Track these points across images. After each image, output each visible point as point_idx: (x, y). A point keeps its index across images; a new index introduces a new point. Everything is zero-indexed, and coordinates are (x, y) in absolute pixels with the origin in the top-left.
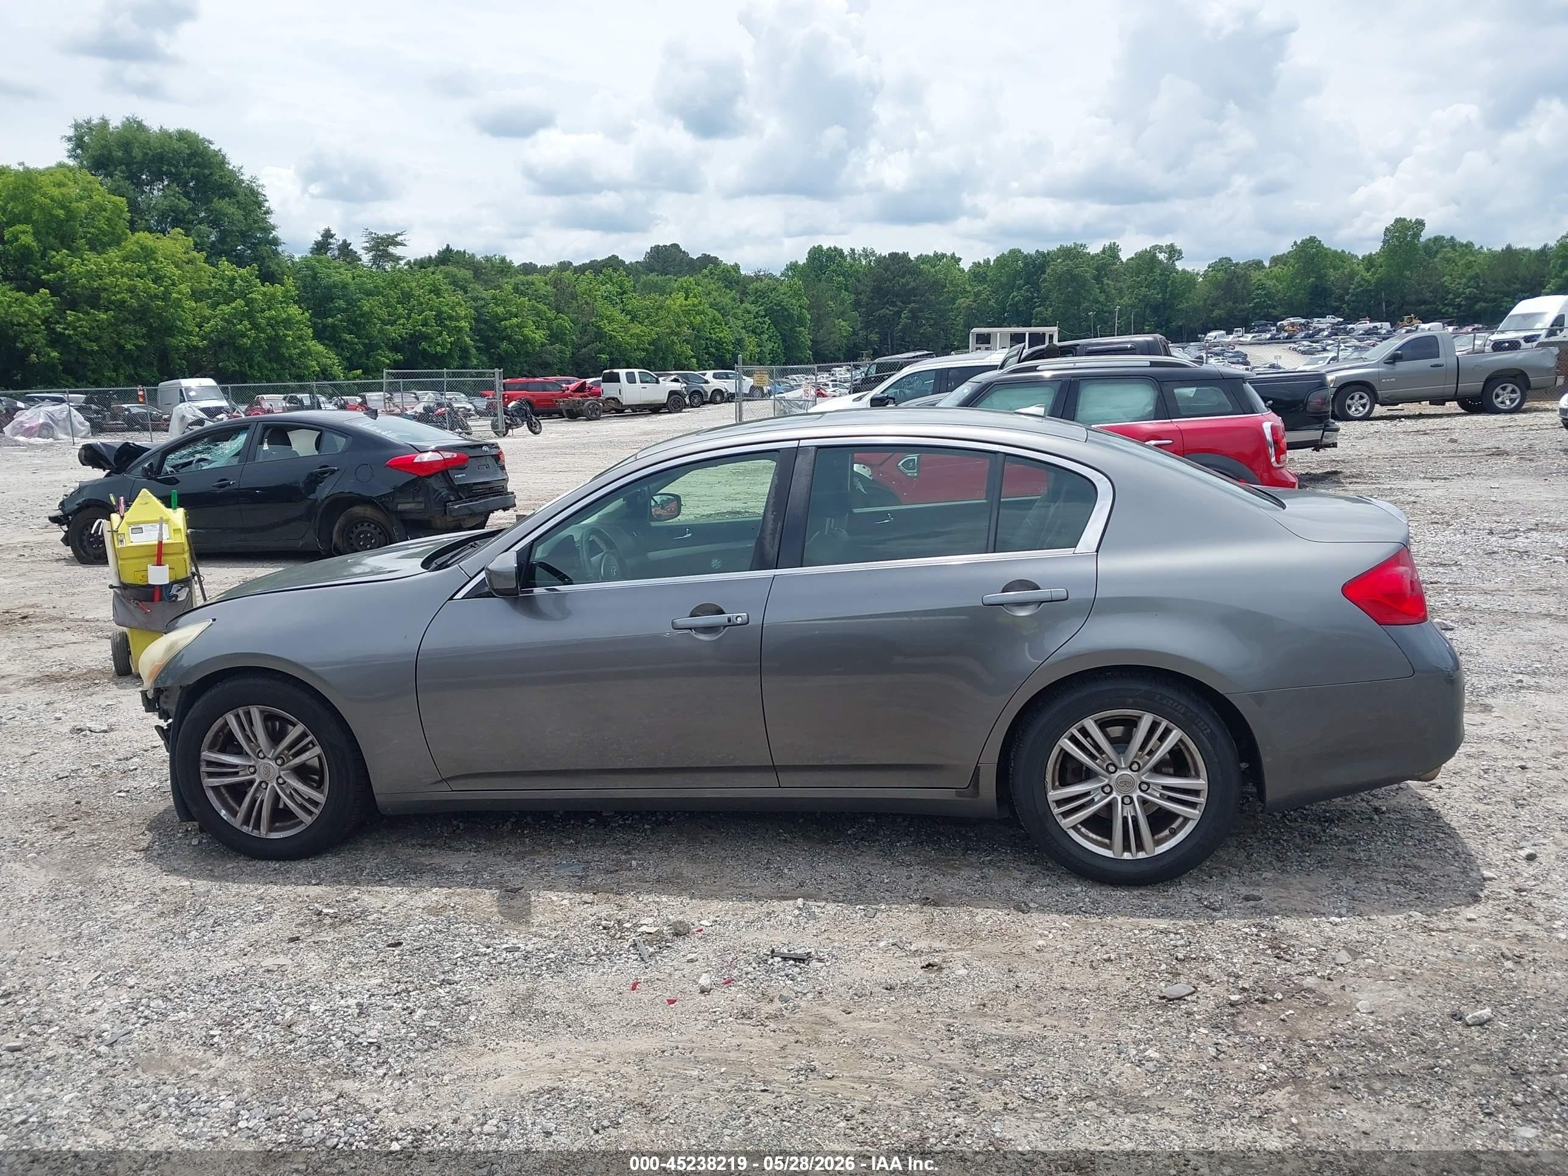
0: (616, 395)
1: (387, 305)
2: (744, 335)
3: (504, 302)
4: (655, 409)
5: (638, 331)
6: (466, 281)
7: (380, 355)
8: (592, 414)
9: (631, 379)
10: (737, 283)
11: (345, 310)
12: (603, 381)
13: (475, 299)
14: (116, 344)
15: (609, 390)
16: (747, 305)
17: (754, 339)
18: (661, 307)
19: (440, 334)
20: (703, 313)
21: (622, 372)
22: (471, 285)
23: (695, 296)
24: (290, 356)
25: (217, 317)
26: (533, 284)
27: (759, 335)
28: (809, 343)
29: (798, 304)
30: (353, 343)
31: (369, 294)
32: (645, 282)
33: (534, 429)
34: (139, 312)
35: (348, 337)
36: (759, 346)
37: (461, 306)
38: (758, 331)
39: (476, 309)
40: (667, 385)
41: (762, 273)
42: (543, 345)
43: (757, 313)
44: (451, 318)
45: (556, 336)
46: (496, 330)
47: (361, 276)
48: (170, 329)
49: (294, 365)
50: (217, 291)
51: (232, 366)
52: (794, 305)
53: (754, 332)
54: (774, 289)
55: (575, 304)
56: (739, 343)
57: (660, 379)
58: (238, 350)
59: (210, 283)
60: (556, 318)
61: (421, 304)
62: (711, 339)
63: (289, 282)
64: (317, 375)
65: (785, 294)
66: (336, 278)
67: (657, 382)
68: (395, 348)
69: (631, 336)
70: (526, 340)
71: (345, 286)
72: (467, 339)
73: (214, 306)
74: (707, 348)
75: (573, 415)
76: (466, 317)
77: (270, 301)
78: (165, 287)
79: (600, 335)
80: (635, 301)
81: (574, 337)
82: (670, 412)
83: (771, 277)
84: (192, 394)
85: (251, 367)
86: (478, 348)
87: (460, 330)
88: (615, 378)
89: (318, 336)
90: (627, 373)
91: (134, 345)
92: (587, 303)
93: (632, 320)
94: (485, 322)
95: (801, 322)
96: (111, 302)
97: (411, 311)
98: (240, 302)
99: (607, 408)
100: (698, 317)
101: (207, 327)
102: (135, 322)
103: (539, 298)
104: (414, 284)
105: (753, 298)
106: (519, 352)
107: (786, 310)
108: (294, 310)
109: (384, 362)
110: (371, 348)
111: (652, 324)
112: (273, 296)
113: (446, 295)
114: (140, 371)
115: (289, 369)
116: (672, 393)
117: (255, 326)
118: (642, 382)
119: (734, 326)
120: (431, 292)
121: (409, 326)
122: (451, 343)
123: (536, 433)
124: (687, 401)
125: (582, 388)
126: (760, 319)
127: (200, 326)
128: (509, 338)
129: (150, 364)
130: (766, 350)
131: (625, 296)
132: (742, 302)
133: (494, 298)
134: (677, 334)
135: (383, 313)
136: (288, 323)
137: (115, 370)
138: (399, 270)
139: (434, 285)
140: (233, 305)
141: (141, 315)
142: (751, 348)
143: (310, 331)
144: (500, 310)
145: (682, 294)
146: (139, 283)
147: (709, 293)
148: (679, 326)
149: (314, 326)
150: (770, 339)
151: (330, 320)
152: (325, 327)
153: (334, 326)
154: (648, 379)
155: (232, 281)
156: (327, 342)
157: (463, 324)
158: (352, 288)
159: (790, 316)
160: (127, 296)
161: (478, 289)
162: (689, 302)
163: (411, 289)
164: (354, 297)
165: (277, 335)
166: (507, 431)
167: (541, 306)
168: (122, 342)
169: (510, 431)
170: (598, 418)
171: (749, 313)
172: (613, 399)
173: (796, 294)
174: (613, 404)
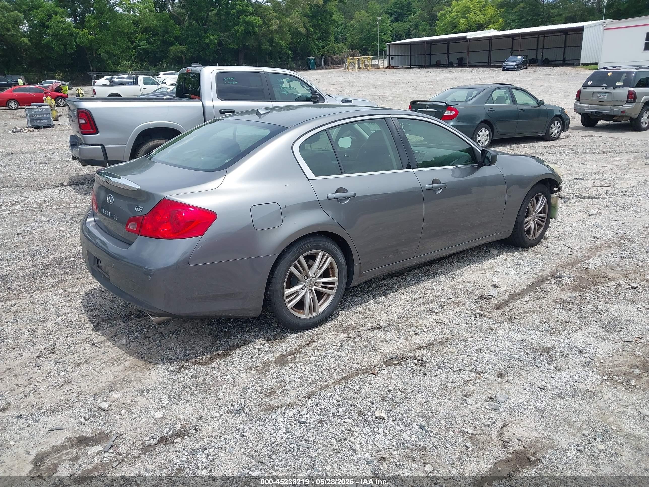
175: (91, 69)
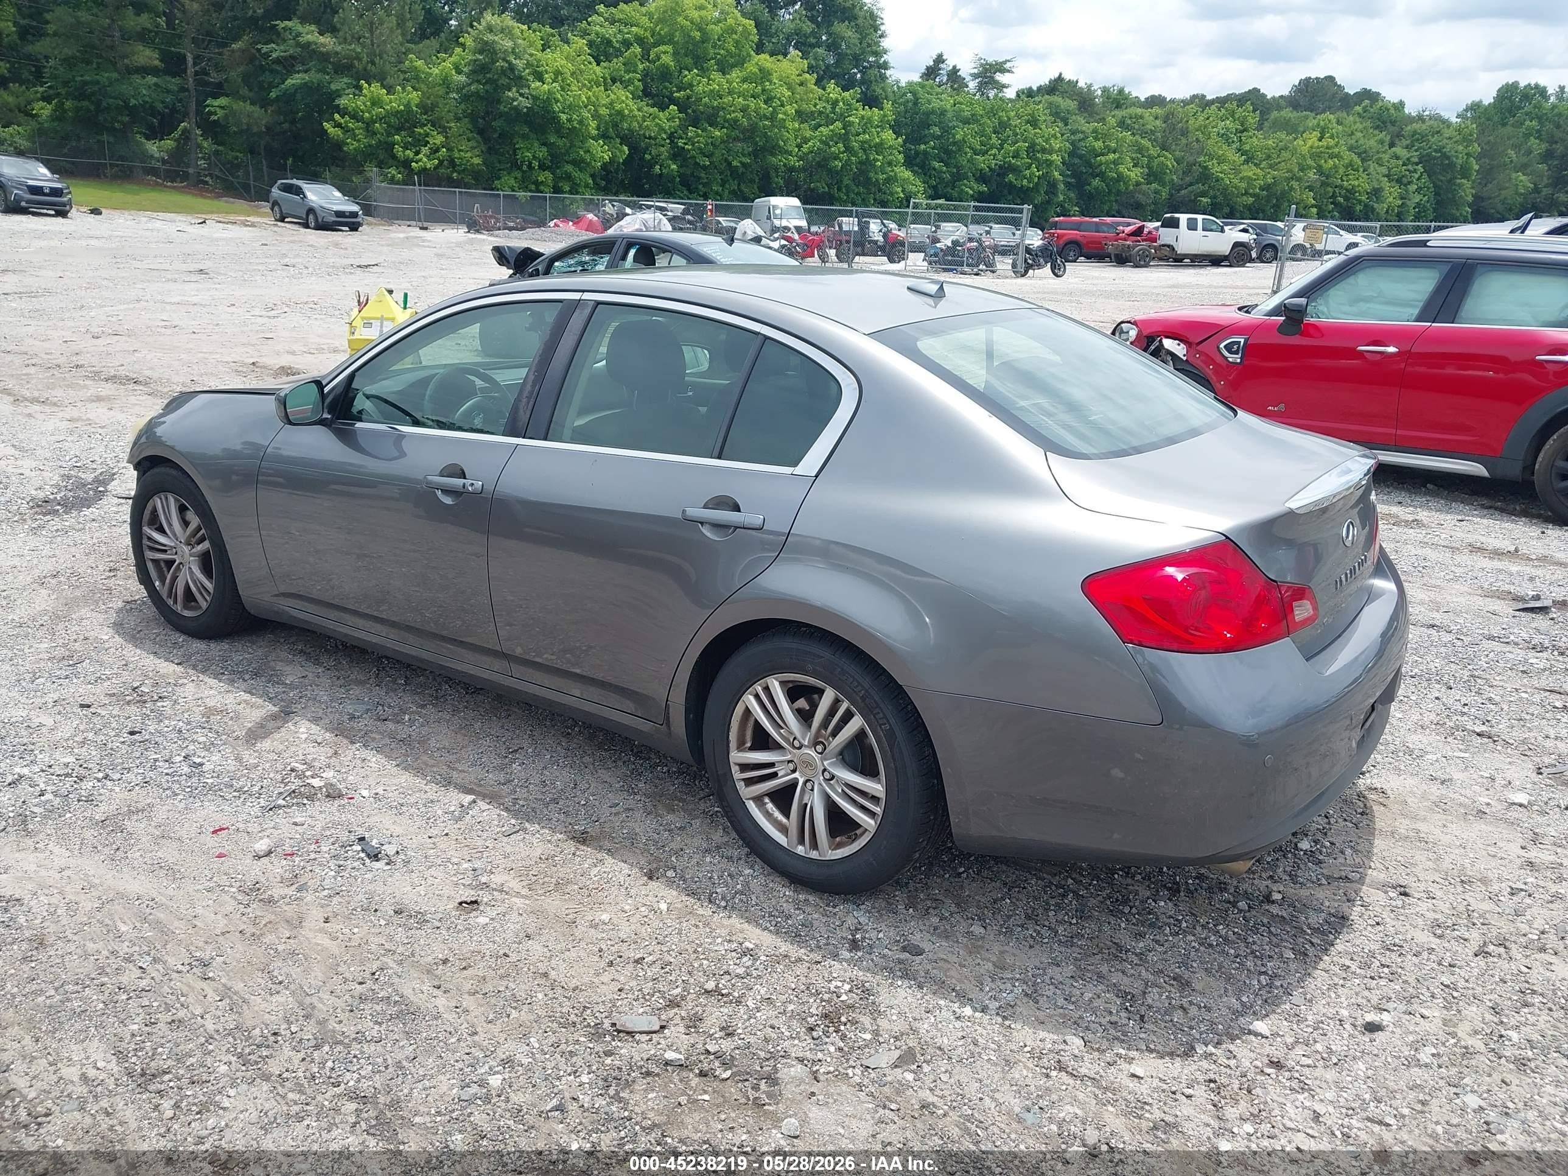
0: (1172, 242)
1: (982, 133)
2: (1385, 183)
3: (1105, 137)
4: (1216, 261)
5: (1250, 174)
6: (1068, 112)
7: (965, 185)
8: (1140, 261)
9: (1192, 226)
10: (1393, 123)
11: (938, 138)
12: (1162, 226)
13: (1073, 133)
14: (726, 160)
15: (1166, 236)
16: (1398, 150)
17: (1396, 190)
18: (1286, 148)
19: (1029, 167)
20: (1338, 156)
21: (1183, 218)
22: (1074, 117)
23: (1332, 137)
24: (877, 180)
25: (815, 138)
26: (1141, 117)
27: (1405, 185)
28: (1470, 199)
29: (1466, 151)
30: (941, 172)
31: (966, 122)
32: (1276, 119)
33: (1056, 272)
34: (748, 130)
35: (937, 165)
36: (1402, 198)
37: (1056, 138)
38: (1405, 180)
39: (1073, 144)
40: (1234, 234)
41: (1427, 113)
42: (1138, 184)
43: (1408, 159)
44: (1044, 151)
45: (1154, 175)
46: (1091, 166)
47: (961, 104)
48: (773, 148)
49: (880, 190)
50: (820, 113)
51: (821, 187)
52: (1458, 153)
53: (1399, 181)
54: (1438, 132)
55: (1184, 141)
56: (1376, 193)
57: (1226, 228)
58: (832, 172)
59: (815, 105)
60: (1159, 156)
61: (1016, 135)
62: (1341, 187)
63: (888, 106)
64: (901, 202)
65: (1450, 138)
66: (936, 104)
67: (1222, 231)
68: (982, 178)
69: (1242, 178)
70: (1120, 178)
71: (943, 112)
72: (1056, 173)
73: (816, 128)
74: (1334, 196)
75: (1121, 260)
76: (1060, 150)
77: (866, 124)
78: (774, 109)
79: (1205, 176)
80: (1255, 141)
81: (1174, 177)
82: (1230, 266)
83: (1438, 118)
84: (778, 212)
85: (839, 189)
86: (1067, 184)
87: (1049, 163)
88: (1174, 224)
89: (909, 163)
90: (1188, 219)
91: (741, 162)
92: (1198, 140)
93: (1246, 162)
94: (1081, 157)
95: (1465, 173)
96: (726, 121)
97: (1004, 141)
98: (838, 124)
99: (1159, 254)
100: (1331, 162)
101: (805, 148)
102: (744, 140)
103: (1144, 134)
104: (1013, 114)
105: (1408, 142)
106: (1110, 191)
107: (1448, 158)
108: (888, 135)
109: (967, 193)
110: (958, 177)
111: (1271, 167)
112: (870, 120)
113: (1043, 127)
114: (743, 186)
115: (874, 194)
116: (1237, 245)
117: (848, 149)
118: (1204, 230)
119: (1374, 173)
120: (1028, 122)
121: (1000, 157)
122: (1039, 178)
123: (1057, 276)
124: (1254, 255)
125: (1139, 232)
126: (1410, 167)
127: (799, 146)
128: (1102, 175)
129: (752, 181)
130: (1411, 204)
131: (1245, 134)
132: (1392, 145)
133: (1095, 131)
134: (1299, 179)
135: (976, 143)
136: (880, 148)
137: (723, 185)
138: (1001, 99)
139: (1032, 115)
140: (831, 127)
141: (750, 133)
142: (1391, 199)
143: (901, 157)
144: (1098, 145)
145: (1317, 134)
146: (752, 104)
147: (1352, 134)
148: (1302, 170)
149: (907, 153)
150: (1419, 190)
151: (923, 147)
152: (917, 153)
153: (925, 153)
154: (1214, 227)
155: (835, 103)
156: (916, 168)
157: (1055, 157)
158: (949, 115)
159: (1452, 165)
160: (739, 115)
161: (1081, 123)
162: (1324, 143)
163: (1009, 119)
164: (950, 125)
165: (867, 158)
166: (1026, 272)
167: (1145, 143)
168: (730, 158)
169: (1031, 271)
170: (1146, 266)
171: (1398, 158)
172: (1168, 246)
173: (1466, 140)
174: (1166, 251)
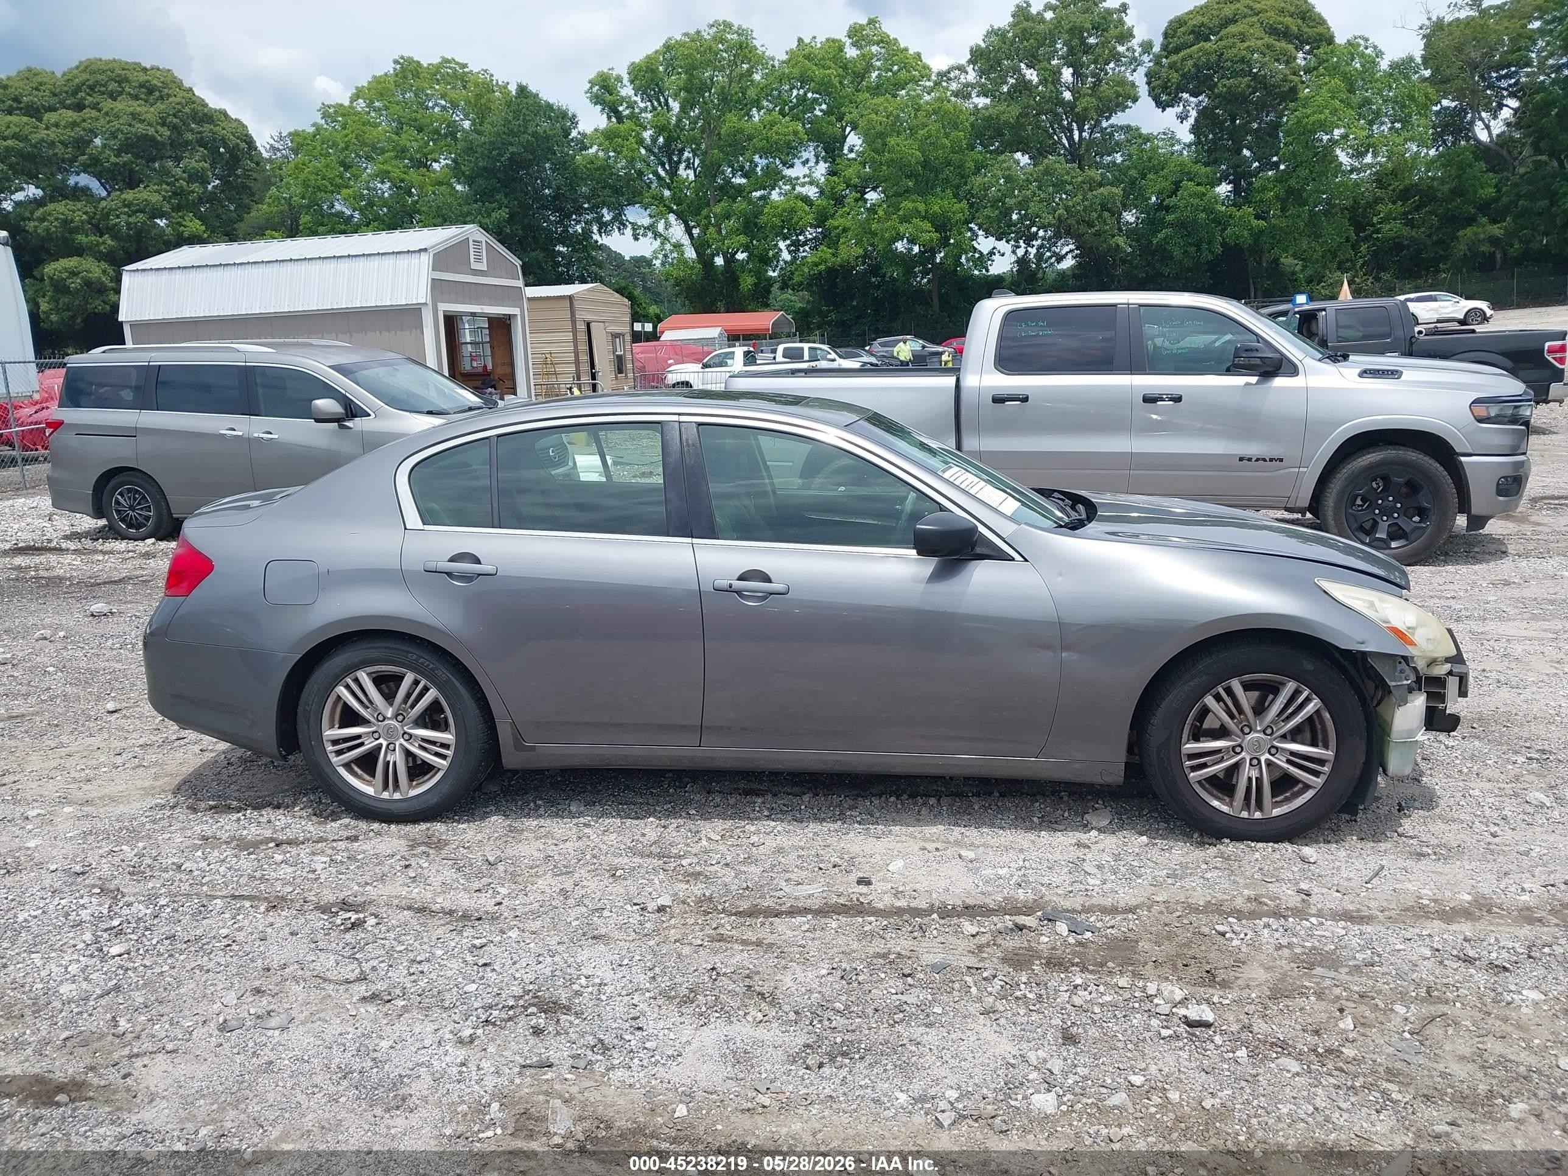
175: (1252, 294)
